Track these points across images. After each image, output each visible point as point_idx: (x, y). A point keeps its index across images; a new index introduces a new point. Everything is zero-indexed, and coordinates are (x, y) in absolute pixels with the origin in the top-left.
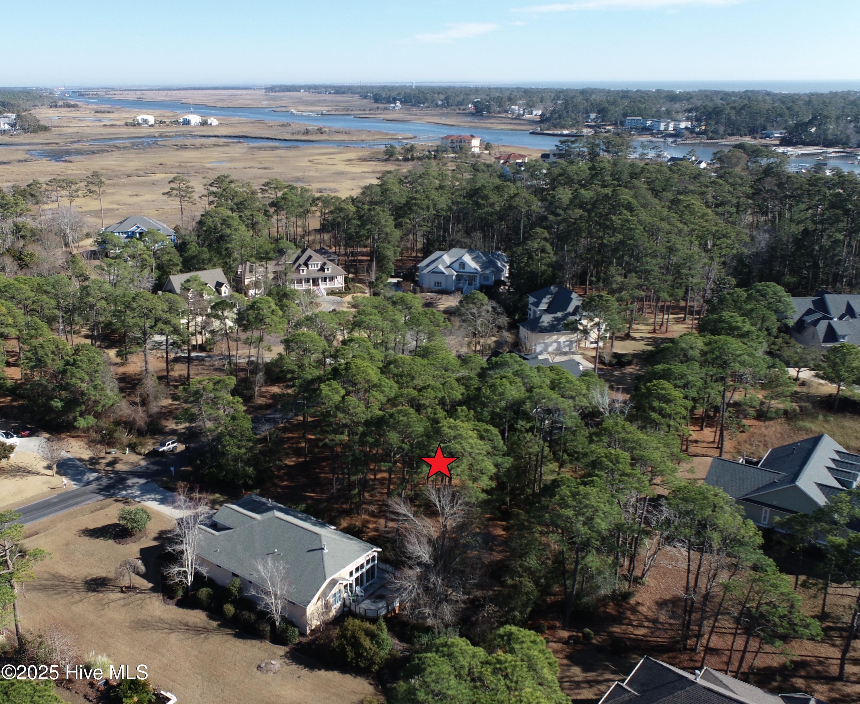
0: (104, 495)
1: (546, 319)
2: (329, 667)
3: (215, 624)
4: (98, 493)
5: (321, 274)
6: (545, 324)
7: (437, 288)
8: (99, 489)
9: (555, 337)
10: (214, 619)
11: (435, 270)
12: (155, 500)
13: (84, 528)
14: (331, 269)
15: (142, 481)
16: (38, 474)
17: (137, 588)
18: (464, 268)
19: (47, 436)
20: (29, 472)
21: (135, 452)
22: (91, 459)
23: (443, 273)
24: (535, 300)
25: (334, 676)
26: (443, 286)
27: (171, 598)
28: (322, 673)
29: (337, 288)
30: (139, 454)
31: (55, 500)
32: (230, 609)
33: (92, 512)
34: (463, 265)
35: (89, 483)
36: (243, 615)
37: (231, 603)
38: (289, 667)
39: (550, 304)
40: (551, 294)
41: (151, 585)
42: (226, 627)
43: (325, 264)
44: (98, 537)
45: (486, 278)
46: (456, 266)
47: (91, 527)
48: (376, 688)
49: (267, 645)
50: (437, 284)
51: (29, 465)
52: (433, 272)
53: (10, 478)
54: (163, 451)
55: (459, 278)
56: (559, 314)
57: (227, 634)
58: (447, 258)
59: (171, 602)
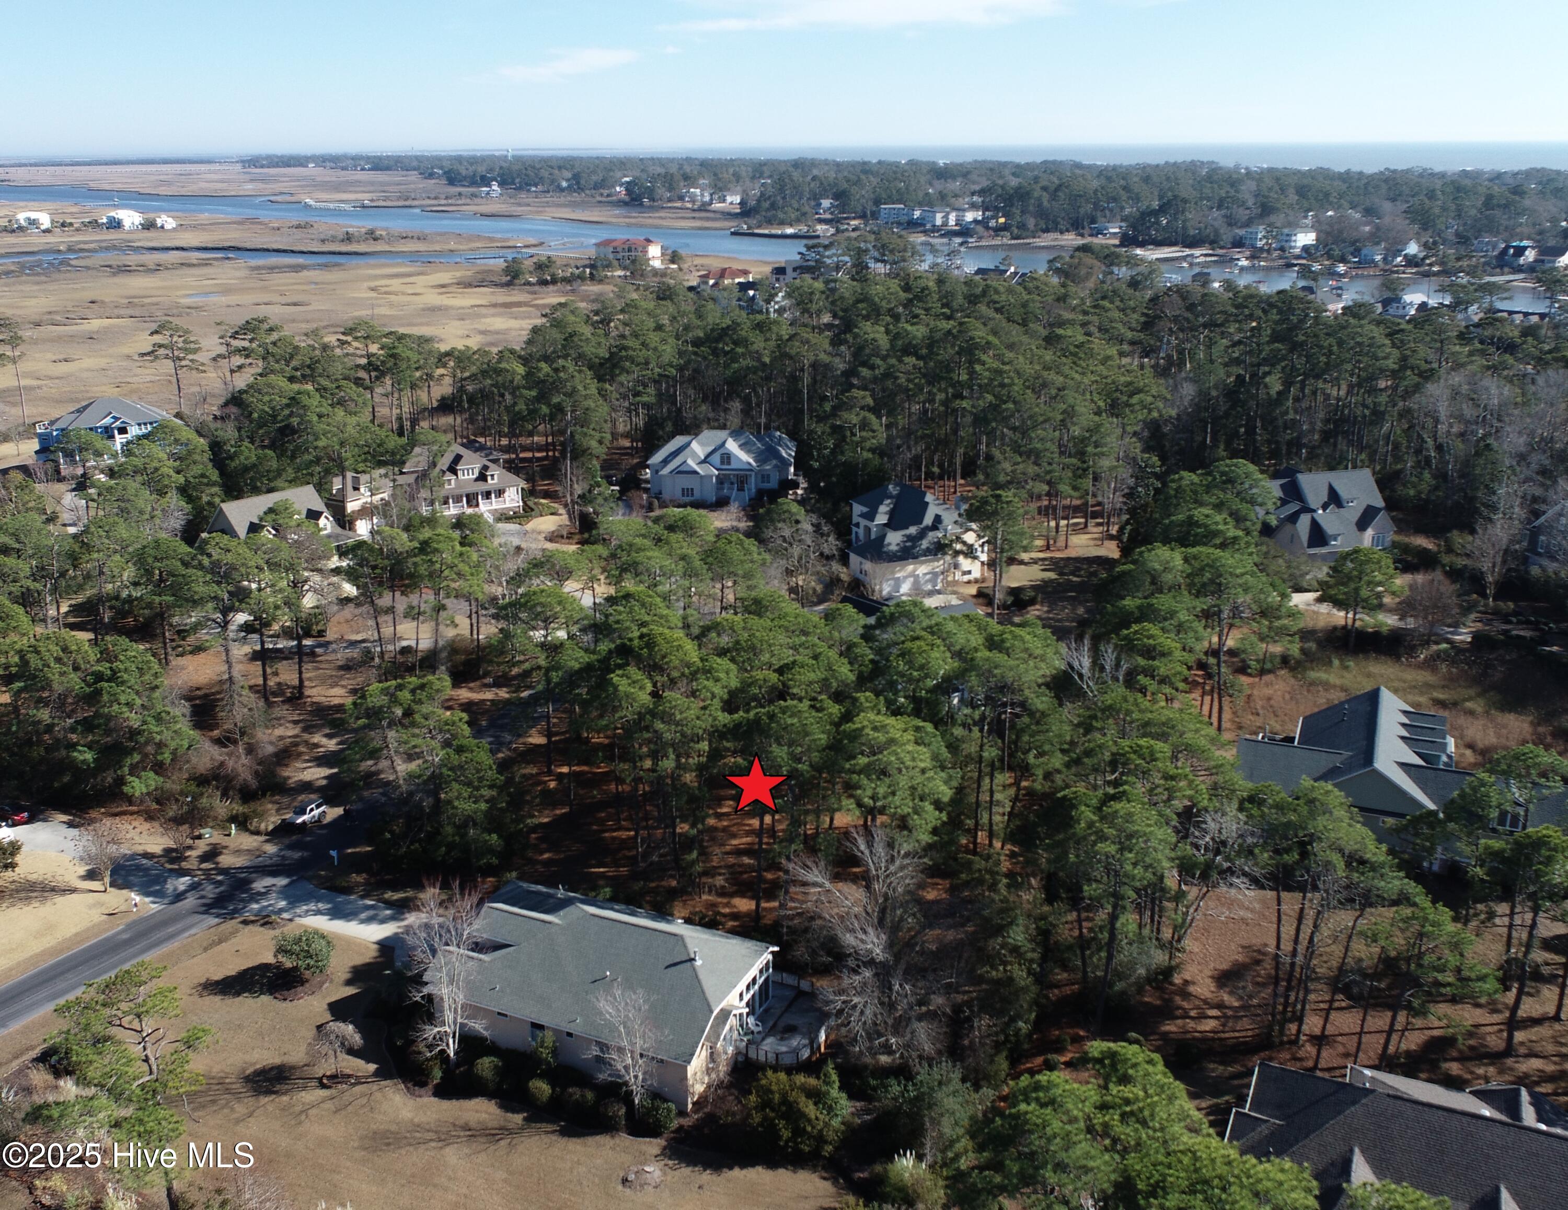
0: (218, 916)
1: (894, 539)
2: (746, 1161)
3: (518, 1118)
4: (205, 913)
5: (481, 487)
6: (893, 548)
7: (687, 499)
8: (204, 905)
9: (911, 567)
10: (514, 1111)
11: (681, 469)
12: (318, 912)
13: (203, 980)
14: (496, 476)
15: (282, 881)
16: (73, 891)
17: (349, 1076)
18: (729, 463)
19: (65, 818)
20: (53, 890)
21: (247, 830)
22: (168, 851)
23: (695, 472)
24: (865, 509)
25: (757, 1175)
26: (697, 495)
27: (423, 1084)
28: (737, 1173)
29: (510, 509)
30: (257, 833)
31: (125, 936)
32: (541, 1088)
33: (206, 949)
34: (727, 458)
35: (179, 897)
36: (571, 1095)
37: (541, 1076)
38: (677, 1173)
39: (892, 514)
40: (890, 497)
41: (372, 1067)
42: (541, 1121)
43: (485, 468)
44: (238, 994)
45: (765, 477)
46: (716, 458)
47: (218, 976)
48: (835, 1183)
49: (624, 1140)
50: (687, 492)
51: (49, 876)
52: (678, 472)
53: (20, 905)
54: (304, 823)
55: (721, 480)
56: (913, 530)
57: (547, 1132)
58: (698, 448)
59: (423, 1091)
